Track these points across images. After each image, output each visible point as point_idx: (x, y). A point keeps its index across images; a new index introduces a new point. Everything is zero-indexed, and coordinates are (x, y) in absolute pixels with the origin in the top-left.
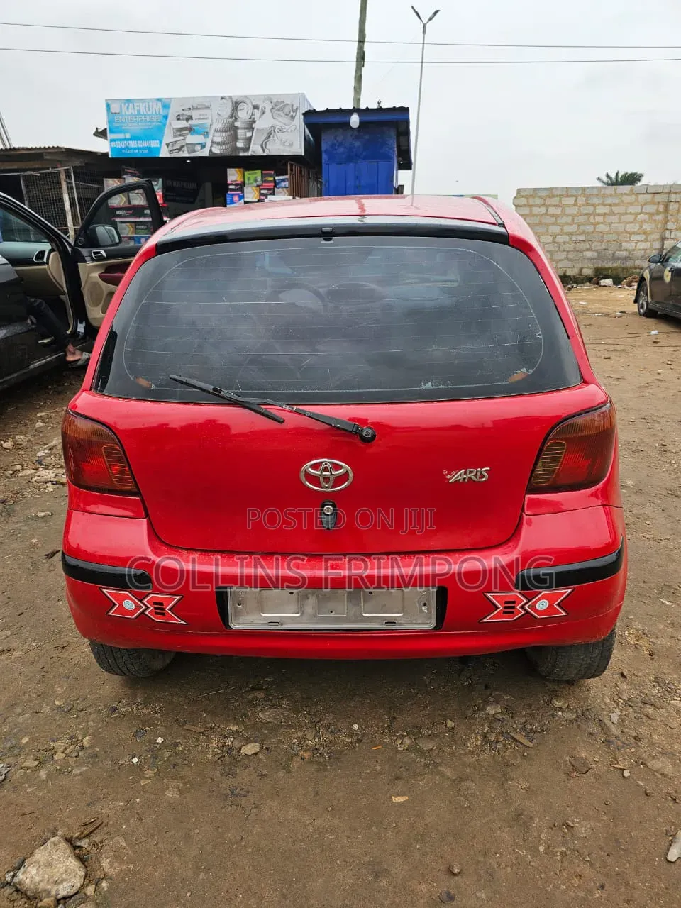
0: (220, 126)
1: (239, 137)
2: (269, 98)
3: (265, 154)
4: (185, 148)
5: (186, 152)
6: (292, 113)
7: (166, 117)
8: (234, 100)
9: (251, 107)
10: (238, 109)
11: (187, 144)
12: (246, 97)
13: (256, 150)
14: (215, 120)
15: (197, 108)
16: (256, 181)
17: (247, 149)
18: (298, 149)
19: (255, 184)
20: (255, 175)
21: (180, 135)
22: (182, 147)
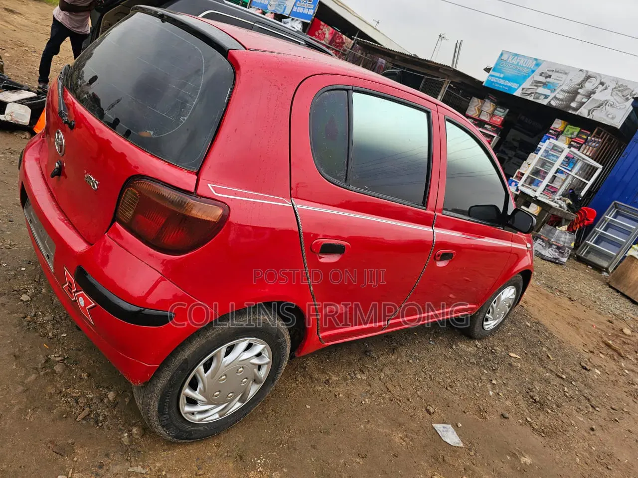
0: (566, 88)
1: (576, 100)
2: (616, 80)
3: (588, 117)
4: (533, 95)
5: (532, 97)
6: (628, 96)
7: (533, 71)
8: (589, 74)
9: (598, 82)
10: (588, 81)
11: (536, 93)
12: (599, 75)
13: (583, 112)
14: (566, 83)
15: (558, 72)
16: (572, 134)
17: (576, 109)
18: (618, 123)
19: (570, 136)
20: (573, 130)
21: (535, 86)
22: (532, 93)
